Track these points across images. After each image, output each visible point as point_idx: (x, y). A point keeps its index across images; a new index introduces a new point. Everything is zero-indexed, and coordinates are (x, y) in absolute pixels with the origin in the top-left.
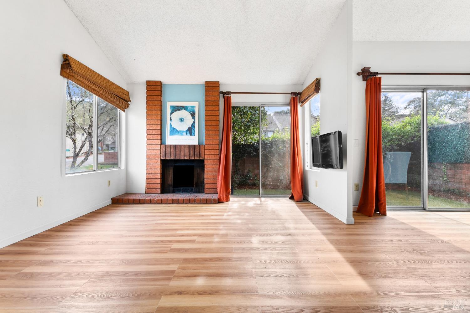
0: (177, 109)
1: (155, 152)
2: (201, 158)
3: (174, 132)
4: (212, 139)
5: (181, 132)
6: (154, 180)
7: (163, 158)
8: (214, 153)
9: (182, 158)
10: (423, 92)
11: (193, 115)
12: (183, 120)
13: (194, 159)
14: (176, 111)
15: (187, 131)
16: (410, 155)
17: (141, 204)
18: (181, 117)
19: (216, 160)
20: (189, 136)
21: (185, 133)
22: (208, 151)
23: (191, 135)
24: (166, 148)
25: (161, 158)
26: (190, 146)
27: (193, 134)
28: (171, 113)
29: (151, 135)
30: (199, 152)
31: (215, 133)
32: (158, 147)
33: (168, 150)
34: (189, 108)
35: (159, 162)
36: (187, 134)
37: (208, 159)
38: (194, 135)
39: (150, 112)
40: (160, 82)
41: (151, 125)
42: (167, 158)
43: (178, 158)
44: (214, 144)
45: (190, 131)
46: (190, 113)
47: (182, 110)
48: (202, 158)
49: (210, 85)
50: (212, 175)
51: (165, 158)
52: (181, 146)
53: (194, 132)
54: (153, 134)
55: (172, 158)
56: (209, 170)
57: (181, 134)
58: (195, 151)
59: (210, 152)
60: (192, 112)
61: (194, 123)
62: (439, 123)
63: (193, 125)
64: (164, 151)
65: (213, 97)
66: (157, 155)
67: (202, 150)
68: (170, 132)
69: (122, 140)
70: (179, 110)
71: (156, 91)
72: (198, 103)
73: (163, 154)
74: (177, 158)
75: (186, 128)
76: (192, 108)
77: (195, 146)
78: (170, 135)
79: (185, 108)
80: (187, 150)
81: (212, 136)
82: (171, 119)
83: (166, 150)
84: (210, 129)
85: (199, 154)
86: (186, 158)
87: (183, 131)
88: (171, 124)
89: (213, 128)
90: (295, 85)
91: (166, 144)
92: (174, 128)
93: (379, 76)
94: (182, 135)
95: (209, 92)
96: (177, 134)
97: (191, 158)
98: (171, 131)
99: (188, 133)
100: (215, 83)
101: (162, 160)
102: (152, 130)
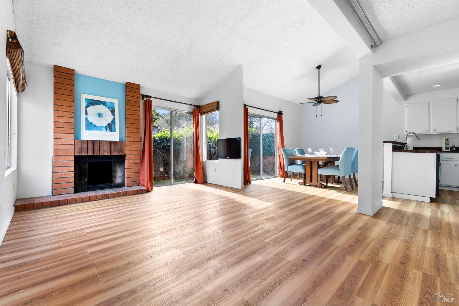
0: (94, 103)
1: (67, 147)
2: (122, 154)
3: (91, 127)
4: (134, 136)
5: (100, 128)
6: (66, 179)
7: (78, 155)
8: (135, 149)
9: (102, 154)
10: (261, 118)
11: (113, 112)
12: (101, 115)
13: (115, 154)
14: (93, 105)
15: (106, 127)
16: (251, 151)
17: (62, 205)
18: (99, 112)
19: (137, 156)
20: (108, 132)
21: (104, 129)
22: (130, 147)
23: (111, 131)
24: (82, 143)
25: (75, 154)
26: (110, 142)
27: (113, 130)
28: (87, 107)
29: (61, 128)
30: (120, 148)
31: (137, 131)
32: (72, 142)
33: (85, 146)
34: (108, 104)
35: (73, 158)
36: (106, 130)
37: (129, 155)
38: (115, 132)
39: (59, 102)
40: (73, 71)
41: (60, 117)
42: (83, 154)
43: (97, 154)
44: (135, 141)
45: (110, 127)
46: (109, 109)
47: (100, 105)
48: (124, 153)
49: (132, 86)
50: (134, 169)
51: (80, 154)
52: (101, 142)
53: (114, 128)
54: (64, 127)
55: (90, 153)
56: (131, 165)
57: (99, 129)
58: (117, 147)
59: (131, 148)
60: (112, 108)
61: (114, 119)
62: (256, 133)
63: (114, 121)
64: (80, 146)
65: (134, 98)
66: (69, 151)
67: (124, 146)
68: (86, 127)
69: (13, 132)
70: (97, 104)
71: (69, 80)
72: (118, 100)
73: (77, 149)
74: (95, 154)
75: (105, 124)
76: (111, 105)
77: (116, 142)
78: (86, 130)
79: (104, 103)
80: (107, 147)
81: (133, 134)
82: (86, 113)
83: (82, 146)
84: (132, 127)
85: (120, 150)
86: (106, 154)
87: (102, 127)
88: (86, 119)
89: (135, 126)
90: (196, 99)
91: (82, 139)
92: (91, 123)
93: (247, 107)
94: (101, 130)
95: (131, 93)
96: (94, 129)
97: (112, 154)
98: (88, 125)
99: (108, 128)
100: (136, 86)
101: (76, 157)
102: (63, 123)
